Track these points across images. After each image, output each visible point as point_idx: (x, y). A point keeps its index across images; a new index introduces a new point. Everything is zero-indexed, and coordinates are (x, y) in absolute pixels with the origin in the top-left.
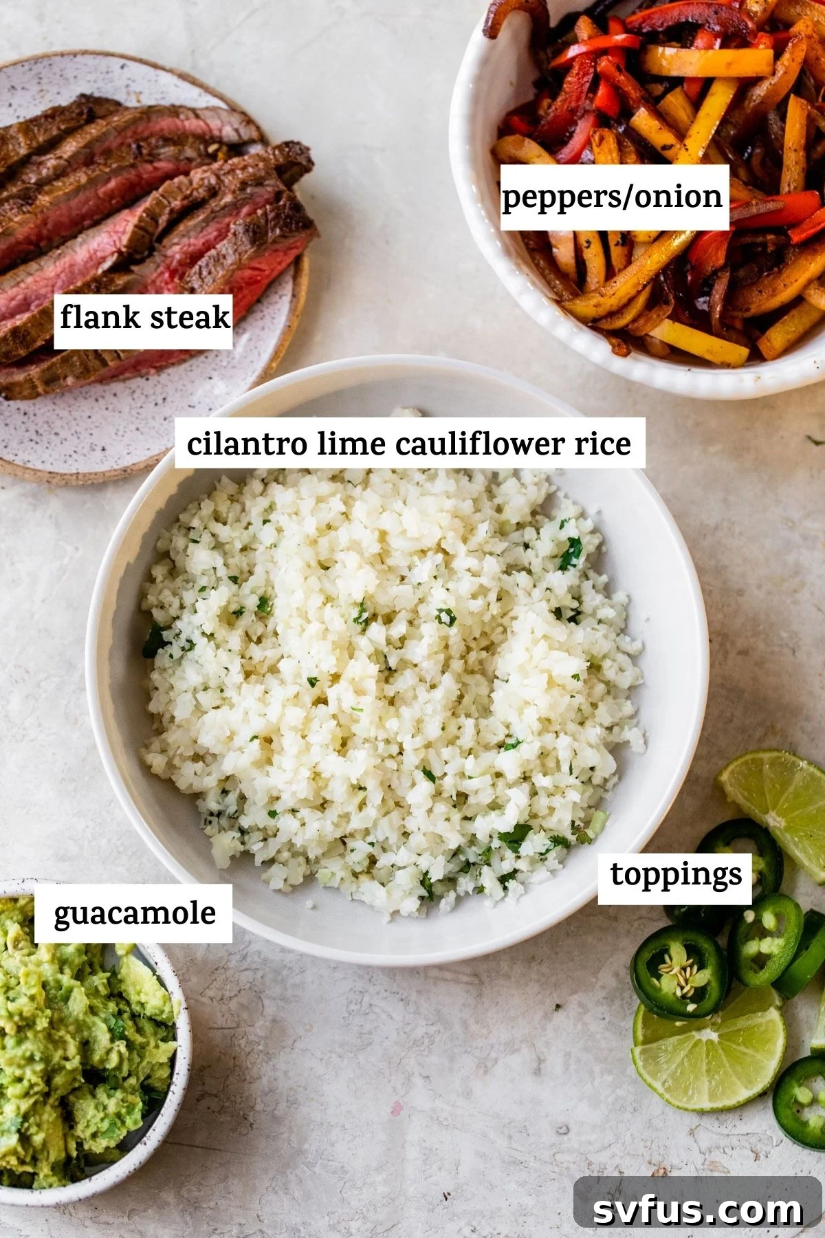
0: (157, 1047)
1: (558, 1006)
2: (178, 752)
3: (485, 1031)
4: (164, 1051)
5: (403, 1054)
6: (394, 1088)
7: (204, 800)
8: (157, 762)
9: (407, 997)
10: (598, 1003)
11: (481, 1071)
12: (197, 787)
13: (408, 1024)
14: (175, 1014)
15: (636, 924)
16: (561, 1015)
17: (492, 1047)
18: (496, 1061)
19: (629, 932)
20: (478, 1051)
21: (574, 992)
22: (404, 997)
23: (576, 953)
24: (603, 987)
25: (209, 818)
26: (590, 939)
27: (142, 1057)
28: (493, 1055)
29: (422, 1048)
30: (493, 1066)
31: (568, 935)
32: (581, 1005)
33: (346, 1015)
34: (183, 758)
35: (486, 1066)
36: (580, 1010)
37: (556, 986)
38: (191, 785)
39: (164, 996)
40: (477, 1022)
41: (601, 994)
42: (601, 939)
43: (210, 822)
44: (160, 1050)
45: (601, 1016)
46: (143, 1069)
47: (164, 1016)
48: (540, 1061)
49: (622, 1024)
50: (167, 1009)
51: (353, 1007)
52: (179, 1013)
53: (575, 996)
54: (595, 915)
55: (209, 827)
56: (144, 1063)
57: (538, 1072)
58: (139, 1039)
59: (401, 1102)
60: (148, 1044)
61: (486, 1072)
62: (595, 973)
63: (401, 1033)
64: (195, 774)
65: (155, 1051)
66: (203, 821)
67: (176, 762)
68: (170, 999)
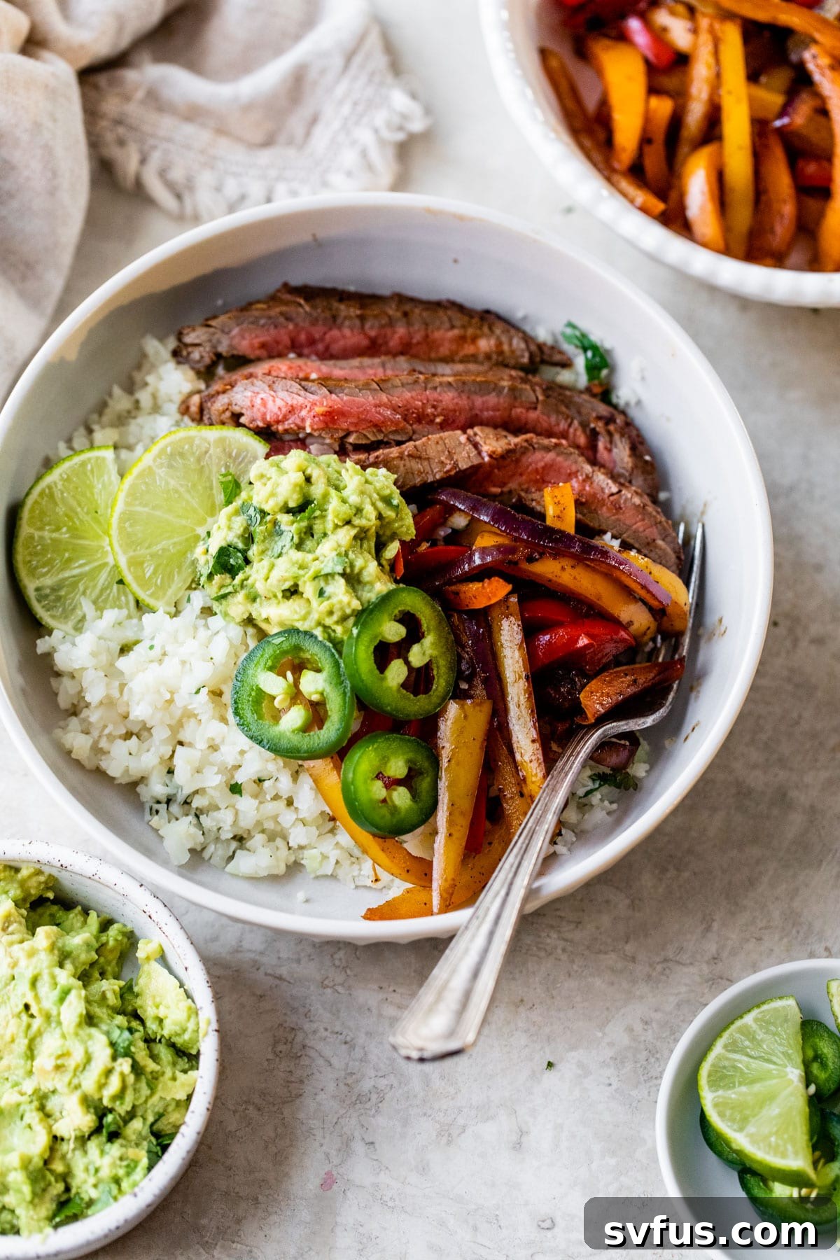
0: (174, 1079)
1: (550, 1065)
2: (107, 731)
3: (452, 1090)
4: (183, 1085)
5: (342, 1111)
6: (327, 1155)
7: (147, 785)
8: (79, 743)
9: (353, 1039)
10: (604, 1064)
11: (444, 1140)
12: (135, 772)
13: (352, 1074)
14: (201, 1035)
15: (659, 968)
16: (550, 1076)
17: (460, 1111)
18: (464, 1129)
19: (649, 976)
20: (442, 1114)
21: (573, 1048)
22: (348, 1039)
23: (578, 999)
24: (611, 1044)
25: (156, 806)
26: (598, 982)
27: (153, 1089)
28: (461, 1121)
29: (368, 1106)
30: (459, 1135)
31: (570, 975)
32: (580, 1065)
33: (271, 1056)
34: (111, 738)
35: (449, 1135)
36: (580, 1072)
37: (549, 1039)
38: (127, 770)
39: (190, 1008)
40: (442, 1077)
41: (609, 1053)
42: (612, 984)
43: (157, 812)
44: (178, 1083)
45: (608, 1082)
46: (154, 1106)
47: (186, 1037)
48: (522, 1133)
49: (634, 1093)
50: (191, 1026)
51: (281, 1047)
52: (206, 1034)
53: (573, 1054)
54: (606, 953)
55: (156, 818)
56: (155, 1099)
57: (518, 1146)
58: (151, 1066)
59: (334, 1173)
60: (163, 1073)
61: (449, 1143)
62: (602, 1027)
63: (341, 1085)
64: (130, 754)
65: (170, 1083)
66: (147, 810)
67: (103, 744)
68: (197, 1014)
